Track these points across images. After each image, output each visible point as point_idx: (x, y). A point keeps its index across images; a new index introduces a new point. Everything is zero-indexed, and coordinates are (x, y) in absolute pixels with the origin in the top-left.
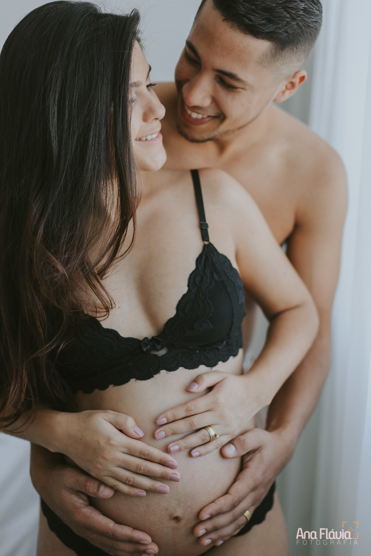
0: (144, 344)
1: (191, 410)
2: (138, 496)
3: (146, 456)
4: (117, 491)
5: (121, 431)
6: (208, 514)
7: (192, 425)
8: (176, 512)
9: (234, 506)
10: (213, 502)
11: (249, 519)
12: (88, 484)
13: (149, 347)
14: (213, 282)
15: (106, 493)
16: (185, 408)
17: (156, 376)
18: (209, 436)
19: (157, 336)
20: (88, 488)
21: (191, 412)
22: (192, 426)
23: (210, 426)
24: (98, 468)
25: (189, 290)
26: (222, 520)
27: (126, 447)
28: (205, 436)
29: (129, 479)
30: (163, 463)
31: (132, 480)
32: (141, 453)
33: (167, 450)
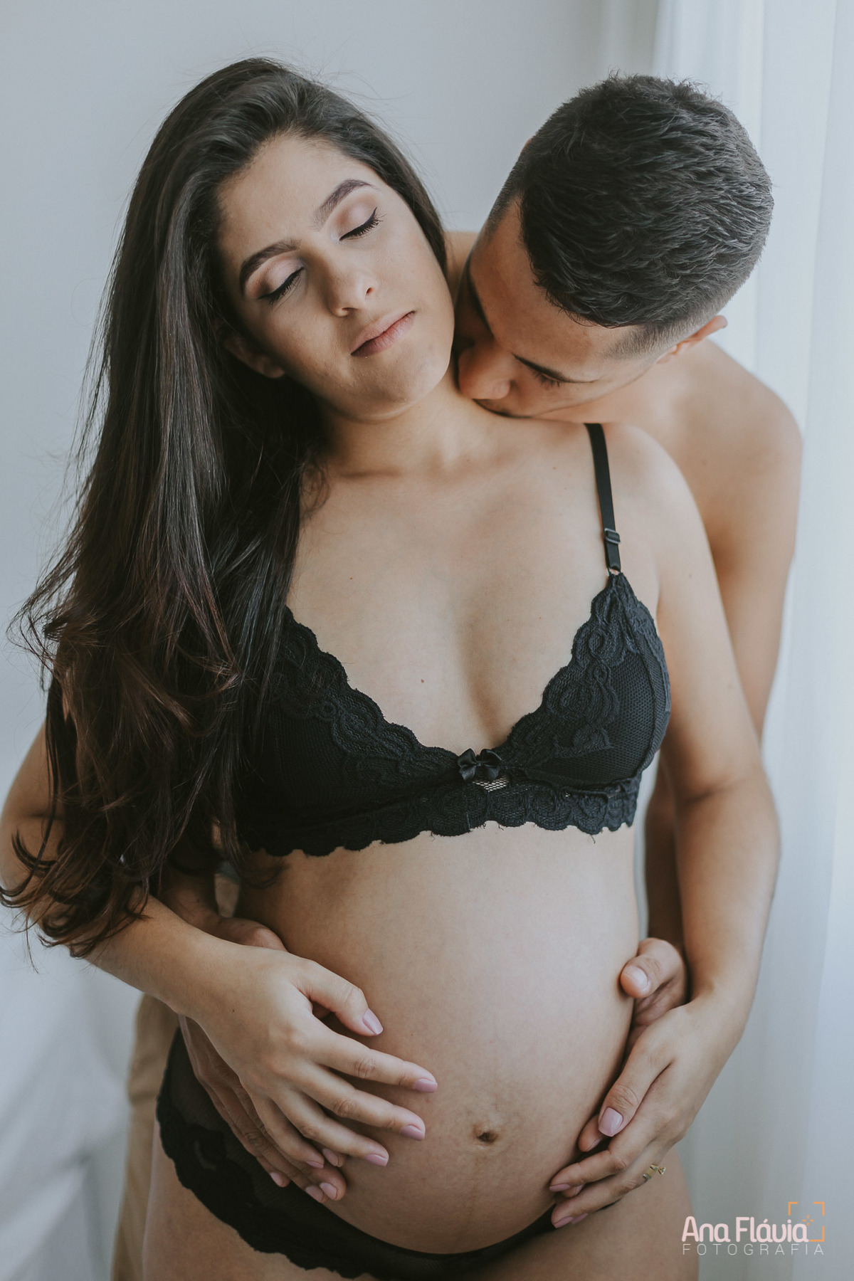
0: (463, 763)
3: (369, 1073)
8: (489, 1122)
13: (473, 770)
14: (624, 653)
19: (493, 750)
25: (574, 661)
30: (406, 1084)
32: (357, 1067)
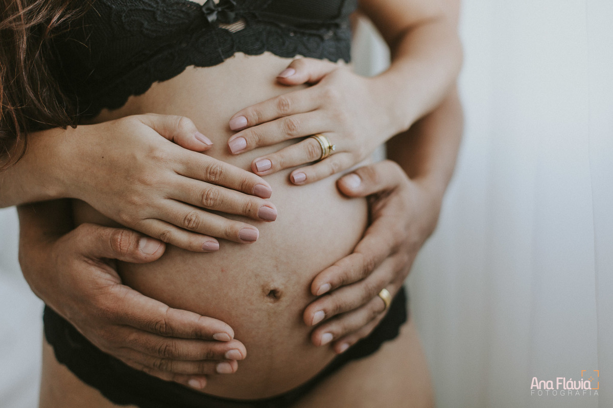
1: (286, 105)
2: (207, 252)
3: (218, 175)
4: (170, 247)
5: (173, 140)
6: (327, 283)
7: (289, 127)
8: (273, 281)
9: (367, 272)
10: (333, 265)
11: (388, 303)
12: (119, 237)
13: (215, 14)
15: (150, 250)
16: (277, 101)
17: (229, 62)
18: (319, 146)
20: (119, 243)
21: (286, 108)
22: (290, 129)
23: (319, 134)
24: (133, 203)
26: (351, 295)
27: (182, 162)
28: (313, 146)
29: (188, 217)
30: (246, 189)
31: (194, 218)
32: (209, 171)
33: (252, 169)
